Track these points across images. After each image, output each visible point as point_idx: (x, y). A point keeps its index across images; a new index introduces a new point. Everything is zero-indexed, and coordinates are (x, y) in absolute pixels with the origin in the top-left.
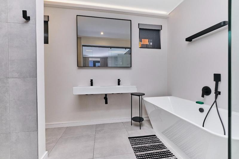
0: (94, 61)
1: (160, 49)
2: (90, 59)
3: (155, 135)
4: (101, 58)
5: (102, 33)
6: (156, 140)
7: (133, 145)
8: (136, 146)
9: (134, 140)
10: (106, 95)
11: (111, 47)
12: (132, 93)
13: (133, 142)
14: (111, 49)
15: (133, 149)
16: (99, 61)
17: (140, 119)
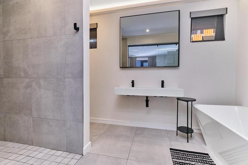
0: (141, 61)
1: (224, 40)
2: (138, 59)
3: (207, 154)
4: (149, 57)
5: (148, 31)
6: (208, 160)
7: (174, 158)
8: (178, 161)
9: (177, 152)
10: (147, 97)
11: (158, 45)
12: (179, 98)
13: (175, 154)
14: (158, 46)
15: (174, 163)
16: (147, 60)
17: (188, 130)
